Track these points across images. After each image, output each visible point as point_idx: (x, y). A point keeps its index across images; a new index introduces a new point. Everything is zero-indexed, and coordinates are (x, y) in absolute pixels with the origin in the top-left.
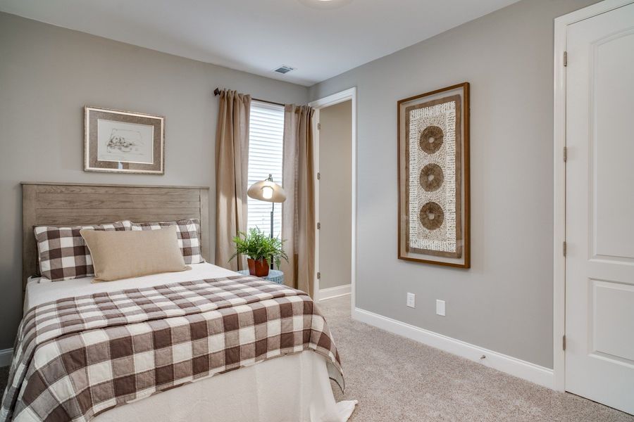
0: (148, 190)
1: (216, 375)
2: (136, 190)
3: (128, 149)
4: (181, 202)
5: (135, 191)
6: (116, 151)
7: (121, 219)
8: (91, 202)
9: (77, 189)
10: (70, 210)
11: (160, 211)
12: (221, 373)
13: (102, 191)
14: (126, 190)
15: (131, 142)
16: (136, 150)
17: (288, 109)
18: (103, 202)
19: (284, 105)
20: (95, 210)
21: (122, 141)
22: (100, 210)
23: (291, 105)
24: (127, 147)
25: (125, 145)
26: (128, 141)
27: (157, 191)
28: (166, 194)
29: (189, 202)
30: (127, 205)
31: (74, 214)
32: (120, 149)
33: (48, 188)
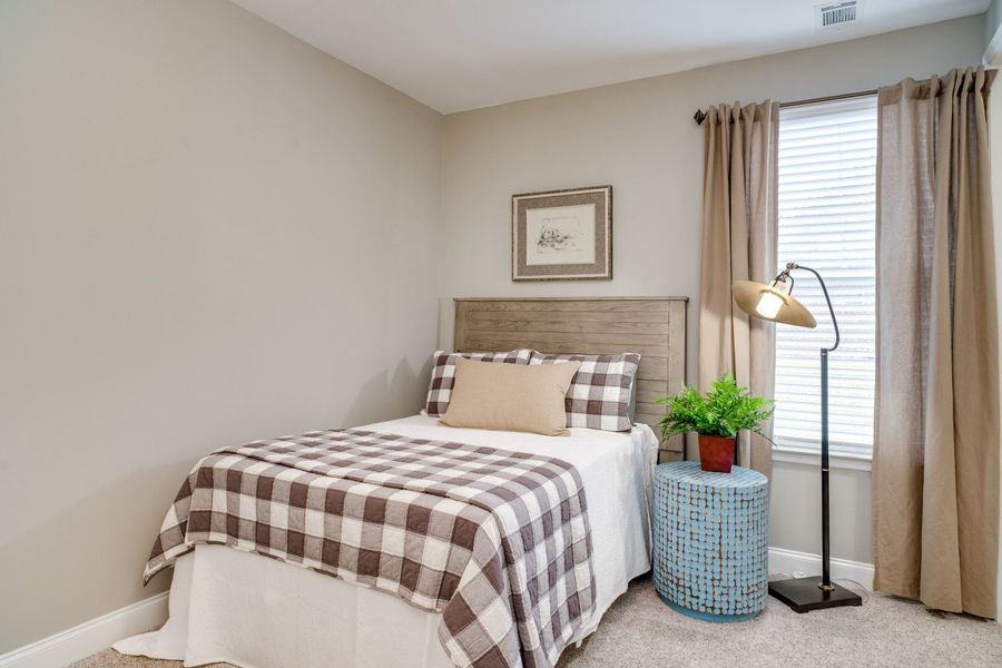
0: (584, 304)
1: (309, 568)
2: (570, 304)
3: (563, 245)
4: (635, 324)
5: (567, 308)
6: (548, 249)
7: (517, 347)
8: (516, 322)
9: (502, 306)
10: (493, 333)
11: (602, 338)
12: (316, 570)
13: (528, 307)
14: (558, 306)
15: (566, 234)
16: (573, 245)
17: (887, 97)
18: (528, 322)
19: (875, 92)
20: (519, 334)
21: (556, 234)
22: (525, 334)
23: (900, 85)
24: (561, 242)
25: (559, 239)
26: (563, 233)
27: (597, 305)
28: (611, 310)
29: (649, 325)
30: (557, 326)
31: (499, 338)
32: (553, 246)
33: (476, 304)
